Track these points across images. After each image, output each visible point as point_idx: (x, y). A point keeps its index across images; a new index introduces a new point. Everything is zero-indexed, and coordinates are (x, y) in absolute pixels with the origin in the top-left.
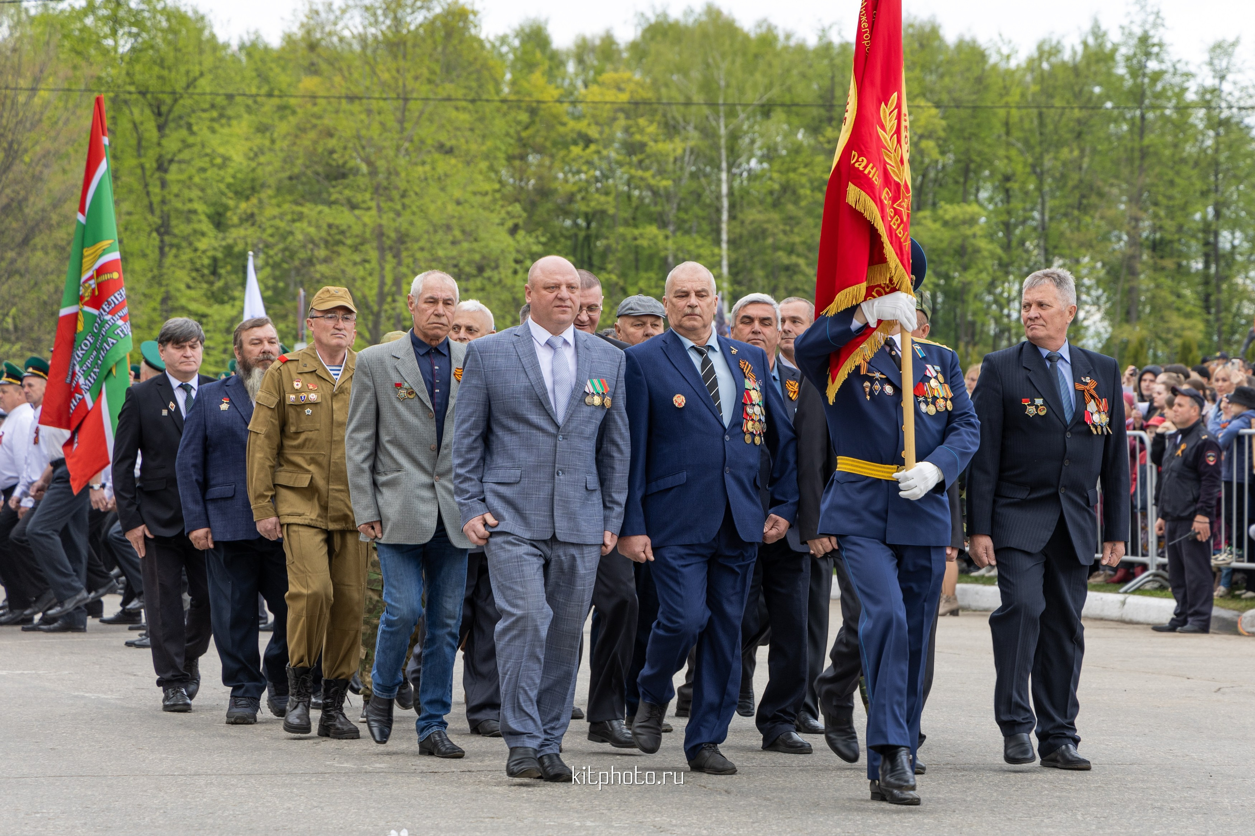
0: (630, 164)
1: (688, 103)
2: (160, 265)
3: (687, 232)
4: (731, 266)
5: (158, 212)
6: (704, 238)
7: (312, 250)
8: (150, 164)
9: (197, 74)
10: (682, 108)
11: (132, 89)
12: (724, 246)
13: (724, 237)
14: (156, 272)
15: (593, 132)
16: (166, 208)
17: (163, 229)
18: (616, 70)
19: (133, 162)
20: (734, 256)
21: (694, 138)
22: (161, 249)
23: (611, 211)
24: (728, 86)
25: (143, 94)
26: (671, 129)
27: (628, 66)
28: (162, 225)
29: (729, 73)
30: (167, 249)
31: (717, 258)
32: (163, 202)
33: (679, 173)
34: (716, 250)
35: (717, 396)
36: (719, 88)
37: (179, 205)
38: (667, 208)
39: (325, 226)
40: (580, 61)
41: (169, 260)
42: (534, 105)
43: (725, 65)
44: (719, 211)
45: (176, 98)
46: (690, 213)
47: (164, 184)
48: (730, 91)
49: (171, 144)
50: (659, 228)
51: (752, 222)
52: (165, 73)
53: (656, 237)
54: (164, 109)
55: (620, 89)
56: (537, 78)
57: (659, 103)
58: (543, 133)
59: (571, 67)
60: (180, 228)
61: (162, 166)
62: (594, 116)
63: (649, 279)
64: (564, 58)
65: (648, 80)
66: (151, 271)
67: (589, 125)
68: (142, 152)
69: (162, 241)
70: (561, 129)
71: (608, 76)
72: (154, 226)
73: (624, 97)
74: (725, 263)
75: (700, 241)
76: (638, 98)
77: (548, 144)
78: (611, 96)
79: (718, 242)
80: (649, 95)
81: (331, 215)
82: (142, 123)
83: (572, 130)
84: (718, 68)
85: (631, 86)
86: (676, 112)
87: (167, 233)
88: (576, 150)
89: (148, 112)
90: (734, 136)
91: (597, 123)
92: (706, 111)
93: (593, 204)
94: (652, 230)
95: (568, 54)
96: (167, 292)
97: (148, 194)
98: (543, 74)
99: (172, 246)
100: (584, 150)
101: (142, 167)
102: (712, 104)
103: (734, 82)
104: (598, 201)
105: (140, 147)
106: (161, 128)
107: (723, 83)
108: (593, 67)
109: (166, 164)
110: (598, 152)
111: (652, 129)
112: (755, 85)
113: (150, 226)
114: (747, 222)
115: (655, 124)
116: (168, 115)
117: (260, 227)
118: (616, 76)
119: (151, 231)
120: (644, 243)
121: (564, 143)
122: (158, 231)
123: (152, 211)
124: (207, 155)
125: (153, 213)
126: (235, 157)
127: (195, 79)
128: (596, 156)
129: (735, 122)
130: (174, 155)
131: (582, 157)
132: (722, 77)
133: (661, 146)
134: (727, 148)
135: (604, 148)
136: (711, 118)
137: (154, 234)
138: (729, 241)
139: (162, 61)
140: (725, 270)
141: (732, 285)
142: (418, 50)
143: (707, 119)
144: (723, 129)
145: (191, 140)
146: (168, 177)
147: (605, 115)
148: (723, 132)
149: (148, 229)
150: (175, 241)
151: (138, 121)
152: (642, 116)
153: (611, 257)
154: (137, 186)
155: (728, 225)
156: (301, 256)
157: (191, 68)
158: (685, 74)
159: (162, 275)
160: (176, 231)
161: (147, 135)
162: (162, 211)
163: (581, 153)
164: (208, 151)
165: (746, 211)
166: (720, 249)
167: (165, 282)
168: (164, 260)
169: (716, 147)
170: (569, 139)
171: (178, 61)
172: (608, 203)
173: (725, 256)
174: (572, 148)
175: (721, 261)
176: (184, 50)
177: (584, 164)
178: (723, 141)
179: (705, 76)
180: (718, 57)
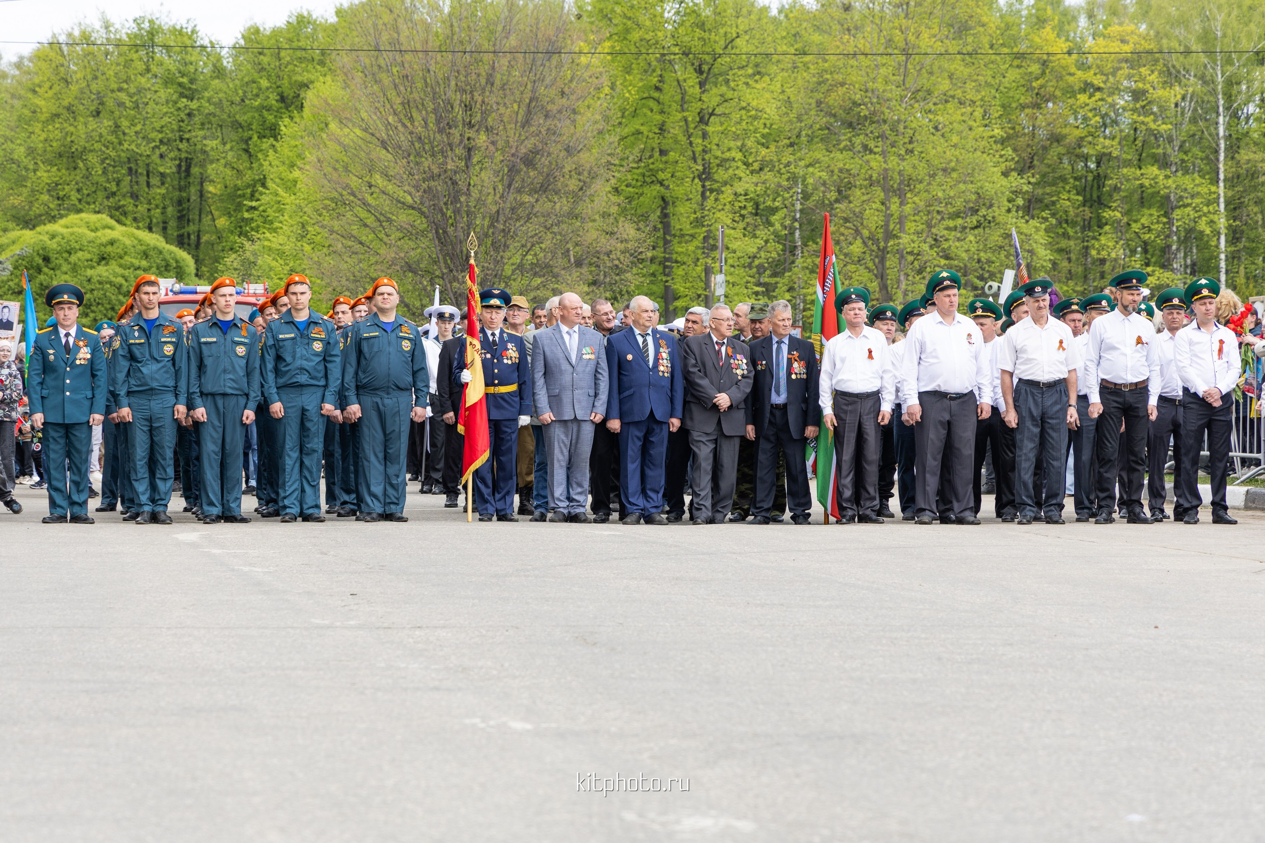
0: (1134, 110)
1: (1187, 52)
2: (702, 207)
3: (1186, 172)
4: (1227, 204)
5: (699, 161)
6: (1203, 177)
7: (824, 192)
8: (692, 116)
9: (735, 35)
10: (1181, 58)
11: (676, 50)
12: (1221, 184)
13: (1222, 176)
14: (699, 215)
15: (1098, 81)
16: (707, 157)
17: (705, 175)
18: (1121, 24)
19: (679, 116)
20: (1230, 194)
21: (1194, 85)
22: (703, 194)
23: (1115, 153)
24: (1224, 35)
25: (685, 54)
26: (1172, 76)
27: (1132, 19)
28: (704, 173)
29: (1225, 24)
30: (708, 193)
31: (1215, 196)
32: (704, 151)
33: (1179, 118)
34: (1213, 189)
35: (648, 355)
36: (1216, 39)
37: (719, 154)
38: (1169, 151)
39: (836, 171)
40: (1091, 16)
41: (709, 203)
42: (1045, 57)
43: (1221, 18)
44: (1217, 152)
45: (716, 57)
46: (1190, 155)
47: (705, 136)
48: (1226, 40)
49: (712, 98)
50: (1160, 168)
51: (1249, 161)
52: (706, 35)
53: (1156, 177)
54: (705, 68)
55: (1123, 41)
56: (1048, 32)
57: (1161, 52)
58: (1054, 83)
59: (1083, 22)
60: (721, 175)
61: (703, 119)
62: (1098, 67)
63: (1151, 215)
64: (1076, 14)
65: (1152, 33)
66: (695, 213)
67: (1095, 74)
68: (686, 106)
69: (703, 186)
70: (1070, 79)
71: (1114, 29)
72: (696, 173)
73: (1127, 48)
74: (1222, 200)
75: (1198, 180)
76: (1140, 49)
77: (1058, 93)
78: (1115, 46)
79: (1215, 181)
80: (1152, 46)
81: (840, 159)
82: (685, 80)
83: (1080, 80)
84: (1215, 19)
85: (1133, 39)
86: (1177, 61)
87: (707, 179)
88: (1083, 98)
89: (690, 69)
90: (1230, 83)
91: (1102, 74)
92: (1203, 59)
93: (1099, 148)
94: (1153, 170)
95: (1079, 9)
96: (709, 231)
97: (691, 143)
98: (1053, 29)
99: (712, 191)
100: (1090, 98)
101: (686, 120)
102: (1210, 53)
103: (1229, 32)
104: (1104, 144)
105: (683, 103)
106: (702, 84)
107: (1219, 34)
108: (1102, 21)
109: (707, 117)
110: (1102, 100)
111: (1154, 77)
112: (1249, 35)
113: (693, 172)
114: (1242, 162)
115: (1156, 73)
116: (708, 73)
117: (779, 172)
118: (1121, 29)
119: (694, 178)
120: (1147, 183)
121: (1071, 92)
122: (699, 177)
123: (694, 159)
124: (743, 108)
125: (695, 162)
126: (768, 110)
127: (733, 40)
128: (1100, 103)
129: (1230, 70)
130: (714, 110)
131: (1088, 105)
132: (1219, 28)
133: (1160, 92)
134: (1224, 94)
135: (1109, 96)
136: (1209, 66)
137: (697, 180)
138: (1225, 180)
139: (703, 24)
140: (1222, 206)
141: (1228, 220)
142: (918, 9)
143: (1205, 66)
144: (1220, 76)
145: (730, 95)
146: (710, 129)
147: (1109, 65)
148: (1220, 79)
149: (692, 176)
150: (715, 186)
151: (681, 78)
152: (1145, 66)
153: (1116, 196)
154: (682, 139)
155: (1225, 164)
156: (815, 197)
157: (729, 30)
158: (1187, 27)
159: (703, 217)
160: (716, 177)
161: (690, 91)
162: (703, 159)
163: (1088, 101)
164: (744, 104)
165: (1242, 151)
166: (1218, 187)
167: (706, 223)
168: (705, 203)
169: (1214, 92)
170: (1076, 88)
171: (718, 25)
172: (1112, 146)
173: (1222, 195)
174: (1079, 96)
175: (1218, 198)
176: (723, 14)
177: (1091, 110)
178: (1220, 87)
179: (1204, 28)
180: (1215, 10)
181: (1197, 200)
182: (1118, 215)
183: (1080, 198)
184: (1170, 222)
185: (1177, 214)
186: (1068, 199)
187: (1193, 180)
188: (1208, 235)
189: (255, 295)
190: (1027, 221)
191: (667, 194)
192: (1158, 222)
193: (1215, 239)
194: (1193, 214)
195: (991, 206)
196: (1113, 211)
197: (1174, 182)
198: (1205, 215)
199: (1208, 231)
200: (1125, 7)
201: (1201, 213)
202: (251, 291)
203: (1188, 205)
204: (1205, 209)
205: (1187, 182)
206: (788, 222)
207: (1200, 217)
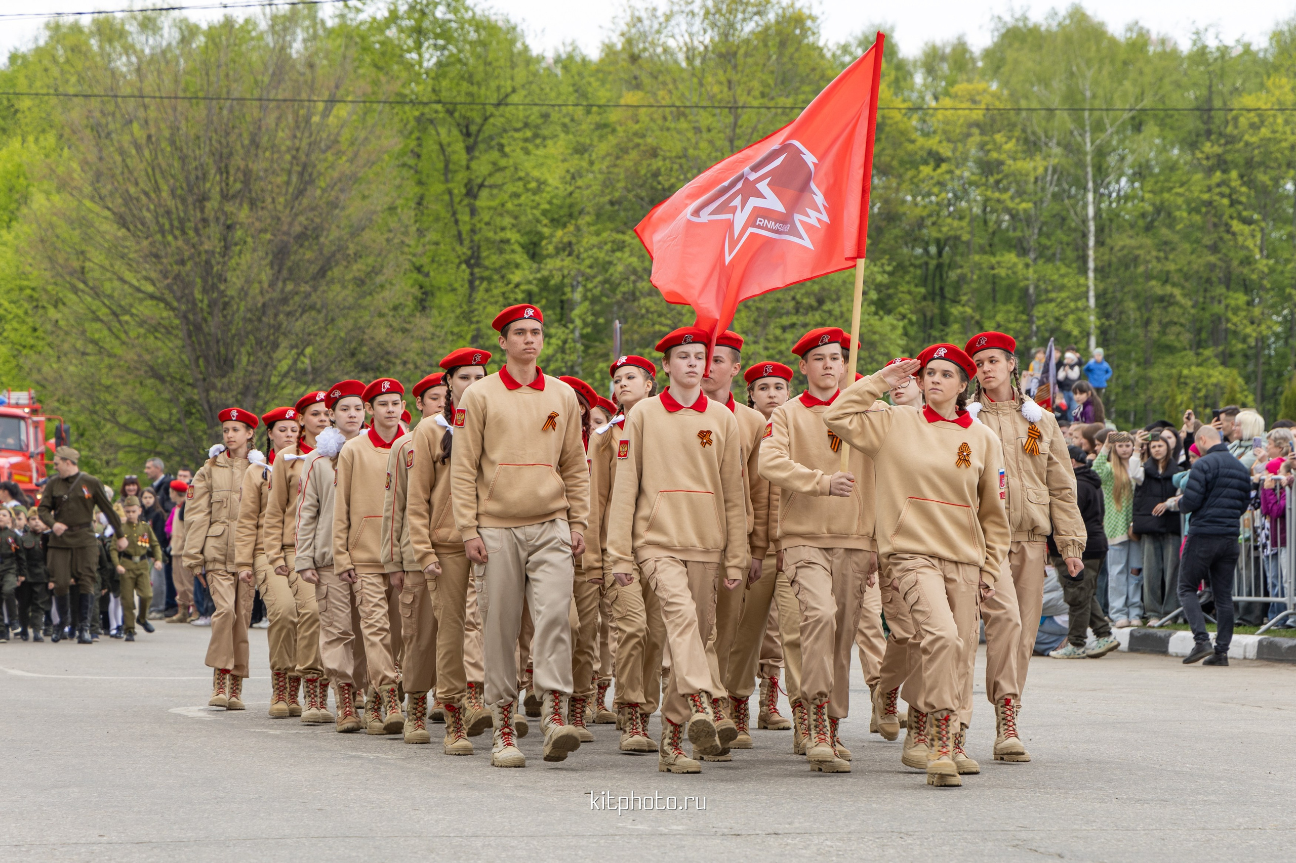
0: (986, 185)
2: (470, 301)
3: (1050, 259)
4: (1098, 297)
5: (467, 243)
6: (1068, 266)
8: (459, 190)
9: (509, 90)
11: (439, 107)
12: (1091, 275)
13: (1091, 265)
14: (465, 307)
15: (945, 150)
16: (476, 238)
17: (473, 261)
18: (969, 81)
19: (440, 187)
20: (1101, 286)
21: (1057, 155)
22: (471, 283)
23: (966, 237)
24: (1094, 96)
25: (450, 112)
26: (1031, 146)
27: (983, 74)
28: (472, 257)
29: (1096, 83)
30: (477, 283)
31: (1084, 289)
32: (473, 231)
33: (1040, 194)
34: (1082, 281)
36: (1084, 100)
37: (490, 234)
38: (1027, 233)
40: (930, 70)
41: (479, 295)
43: (1090, 74)
44: (1085, 235)
45: (486, 116)
46: (1053, 238)
47: (473, 212)
49: (482, 166)
50: (1018, 255)
51: (1123, 248)
52: (475, 89)
53: (1015, 265)
54: (473, 129)
55: (975, 102)
58: (889, 151)
59: (919, 79)
60: (492, 259)
61: (471, 192)
62: (945, 132)
63: (1008, 311)
64: (911, 67)
65: (1006, 92)
66: (460, 306)
67: (940, 142)
68: (450, 176)
69: (472, 274)
70: (910, 147)
71: (961, 87)
72: (463, 258)
74: (1092, 294)
75: (1064, 270)
76: (993, 110)
77: (895, 164)
79: (1084, 271)
80: (1007, 106)
82: (449, 145)
83: (922, 148)
84: (1084, 77)
85: (984, 99)
86: (1037, 124)
87: (478, 265)
88: (926, 170)
89: (455, 132)
90: (1101, 153)
91: (949, 140)
92: (1070, 126)
93: (945, 229)
94: (1011, 257)
95: (916, 63)
96: (478, 330)
97: (456, 222)
98: (890, 85)
99: (482, 279)
100: (934, 170)
101: (450, 193)
102: (1077, 118)
103: (1100, 92)
104: (949, 226)
105: (447, 171)
106: (469, 149)
107: (1088, 92)
108: (945, 77)
109: (475, 189)
110: (950, 172)
111: (1010, 146)
112: (1125, 95)
113: (459, 257)
114: (1116, 248)
115: (1014, 140)
116: (477, 136)
117: (578, 257)
118: (970, 87)
119: (460, 263)
120: (1002, 272)
121: (913, 163)
122: (467, 262)
123: (461, 241)
124: (520, 179)
125: (461, 243)
126: (550, 181)
127: (507, 96)
128: (948, 177)
129: (1102, 137)
130: (485, 179)
131: (932, 178)
132: (1087, 87)
133: (1020, 164)
134: (1093, 166)
135: (957, 167)
136: (1076, 133)
137: (464, 266)
138: (1096, 270)
139: (471, 76)
140: (1092, 302)
141: (1099, 318)
142: (750, 60)
143: (1071, 133)
144: (1089, 144)
145: (503, 162)
146: (478, 203)
147: (958, 131)
148: (1089, 147)
149: (457, 261)
150: (486, 274)
151: (445, 142)
152: (999, 131)
153: (965, 288)
154: (445, 214)
155: (1096, 251)
156: (623, 289)
157: (502, 83)
158: (1047, 85)
159: (472, 312)
160: (487, 263)
161: (454, 157)
162: (472, 241)
163: (932, 173)
164: (522, 174)
165: (1115, 236)
166: (1087, 278)
167: (475, 319)
168: (474, 295)
169: (1081, 165)
170: (918, 157)
171: (488, 76)
172: (962, 228)
173: (1092, 287)
174: (922, 168)
175: (1087, 292)
176: (495, 64)
177: (935, 185)
178: (1089, 158)
179: (1069, 86)
180: (1083, 65)
181: (1064, 295)
182: (969, 310)
183: (922, 290)
184: (1030, 321)
185: (1039, 311)
186: (910, 293)
187: (1058, 269)
188: (1076, 337)
189: (17, 406)
190: (881, 319)
191: (426, 282)
192: (1016, 321)
193: (1084, 341)
194: (1058, 312)
195: (838, 299)
196: (963, 306)
197: (1035, 272)
198: (1072, 312)
199: (1076, 332)
200: (974, 61)
201: (1067, 310)
202: (13, 401)
203: (1051, 301)
204: (1072, 305)
205: (1051, 272)
206: (590, 319)
207: (1066, 315)
